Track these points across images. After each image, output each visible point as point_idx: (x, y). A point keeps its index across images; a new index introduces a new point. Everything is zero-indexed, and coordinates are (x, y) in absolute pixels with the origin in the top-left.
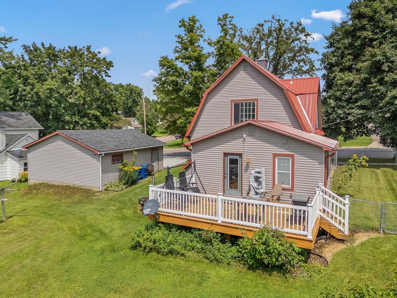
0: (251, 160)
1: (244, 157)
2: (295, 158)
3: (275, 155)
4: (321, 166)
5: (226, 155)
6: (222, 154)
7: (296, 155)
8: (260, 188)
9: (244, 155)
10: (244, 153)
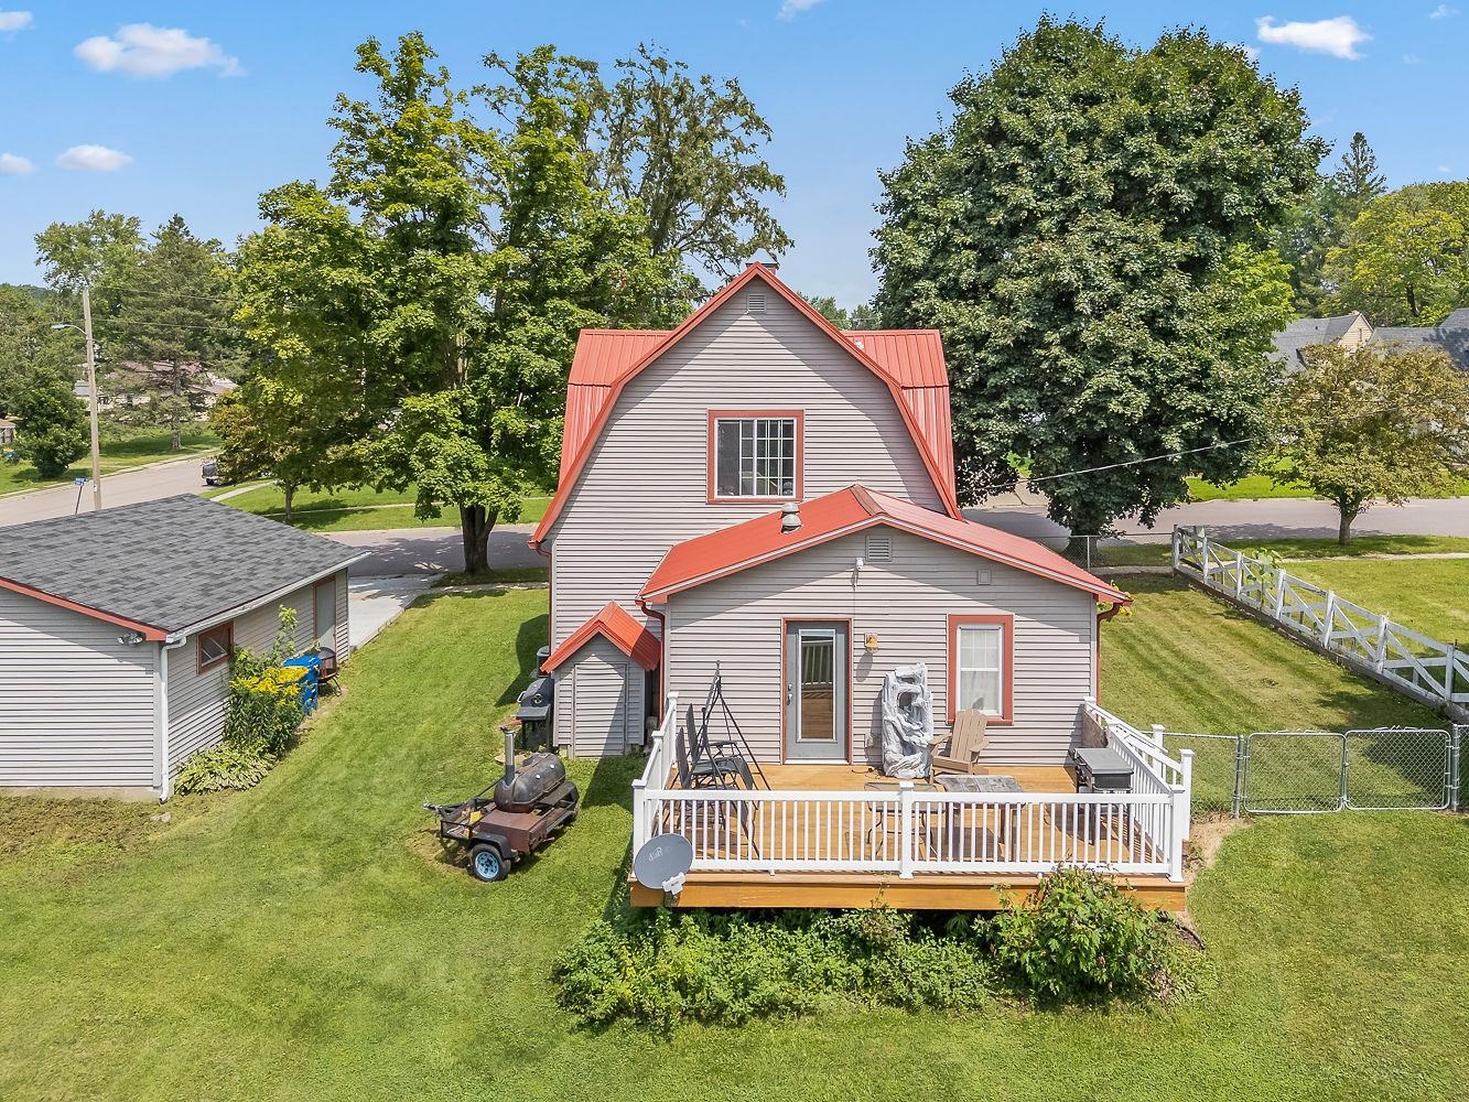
0: (880, 639)
1: (857, 631)
2: (1016, 625)
3: (954, 622)
4: (1087, 646)
5: (792, 625)
6: (782, 624)
7: (1016, 618)
8: (917, 727)
9: (857, 624)
10: (857, 617)
